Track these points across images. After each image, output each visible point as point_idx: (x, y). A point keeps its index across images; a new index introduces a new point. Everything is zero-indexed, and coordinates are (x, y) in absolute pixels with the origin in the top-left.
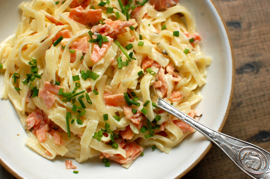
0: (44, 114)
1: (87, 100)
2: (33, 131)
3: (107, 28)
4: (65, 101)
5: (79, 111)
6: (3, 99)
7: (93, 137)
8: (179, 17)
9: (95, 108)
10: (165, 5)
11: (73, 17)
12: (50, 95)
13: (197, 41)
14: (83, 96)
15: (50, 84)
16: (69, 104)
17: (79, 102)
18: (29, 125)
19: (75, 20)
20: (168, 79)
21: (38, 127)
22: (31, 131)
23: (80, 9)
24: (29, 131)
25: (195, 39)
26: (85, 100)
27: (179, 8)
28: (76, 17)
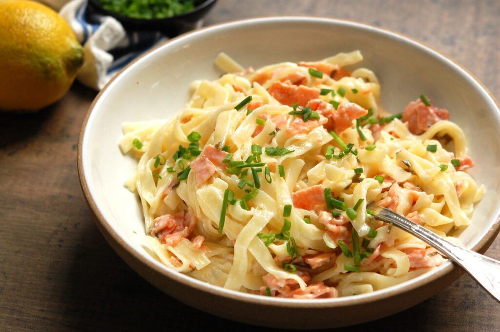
0: (186, 216)
1: (265, 175)
2: (160, 236)
3: (322, 104)
5: (248, 191)
7: (259, 235)
9: (274, 195)
10: (425, 123)
11: (273, 94)
12: (209, 163)
13: (466, 166)
14: (260, 170)
15: (215, 148)
16: (236, 179)
17: (252, 177)
18: (156, 225)
19: (276, 97)
21: (170, 231)
22: (158, 237)
23: (288, 83)
24: (154, 235)
26: (261, 177)
28: (278, 95)
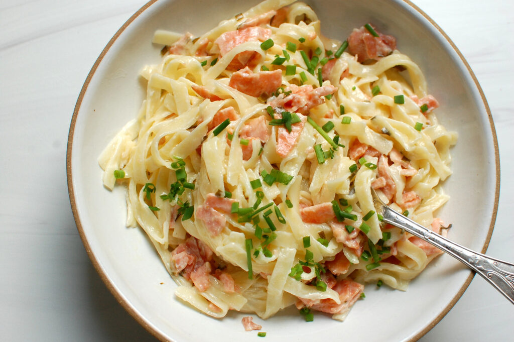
0: (200, 245)
1: (278, 217)
2: (185, 275)
3: (296, 100)
4: (242, 222)
5: (265, 236)
6: (128, 227)
7: (290, 275)
8: (399, 71)
9: (289, 230)
10: (374, 54)
11: (236, 86)
12: (216, 214)
13: (432, 108)
14: (270, 212)
15: (216, 197)
16: (249, 227)
17: (265, 221)
18: (177, 266)
19: (239, 90)
20: (395, 172)
21: (192, 268)
22: (182, 276)
23: (247, 72)
24: (179, 276)
25: (429, 105)
27: (398, 58)
28: (241, 86)
